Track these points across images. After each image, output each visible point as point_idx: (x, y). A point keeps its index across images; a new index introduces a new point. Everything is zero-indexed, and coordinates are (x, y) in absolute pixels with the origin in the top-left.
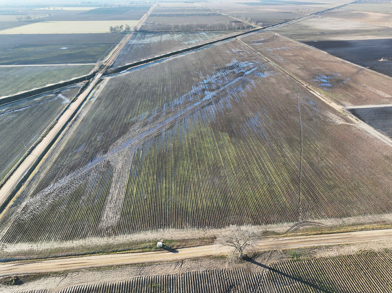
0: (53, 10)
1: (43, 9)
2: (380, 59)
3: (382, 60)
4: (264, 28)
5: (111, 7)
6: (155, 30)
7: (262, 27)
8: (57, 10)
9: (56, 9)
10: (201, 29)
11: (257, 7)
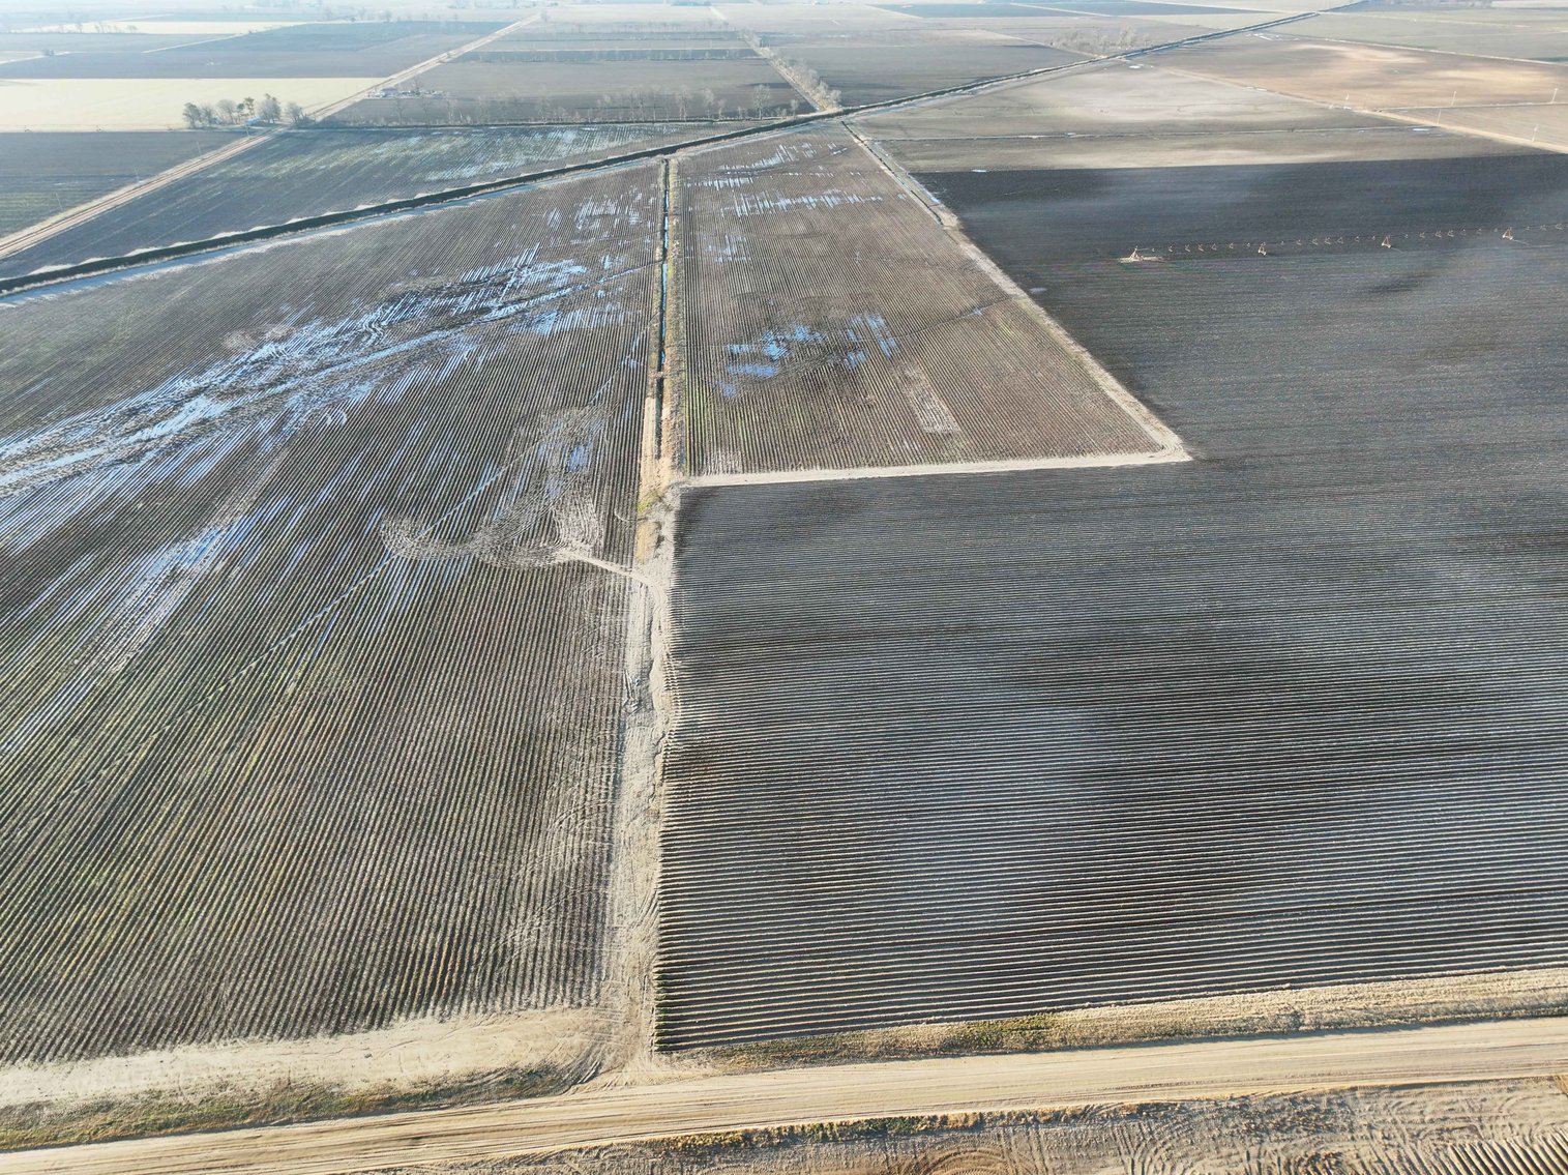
0: (95, 31)
1: (54, 28)
2: (1128, 254)
3: (1132, 259)
4: (847, 112)
5: (353, 20)
6: (376, 120)
7: (841, 110)
8: (113, 31)
9: (107, 30)
10: (573, 114)
11: (941, 24)
